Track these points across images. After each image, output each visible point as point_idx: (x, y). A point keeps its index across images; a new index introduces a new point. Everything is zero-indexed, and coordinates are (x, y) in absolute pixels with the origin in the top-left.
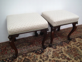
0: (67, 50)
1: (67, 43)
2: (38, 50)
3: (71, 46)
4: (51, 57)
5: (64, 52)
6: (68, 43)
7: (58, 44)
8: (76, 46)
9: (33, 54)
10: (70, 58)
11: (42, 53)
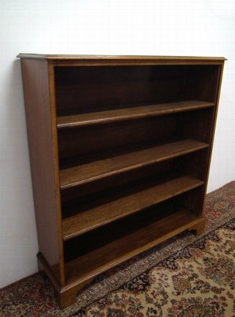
0: (204, 267)
1: (201, 249)
2: (133, 283)
3: (212, 254)
4: (173, 293)
5: (199, 274)
6: (201, 247)
7: (178, 255)
8: (223, 254)
9: (124, 293)
10: (219, 287)
11: (147, 287)
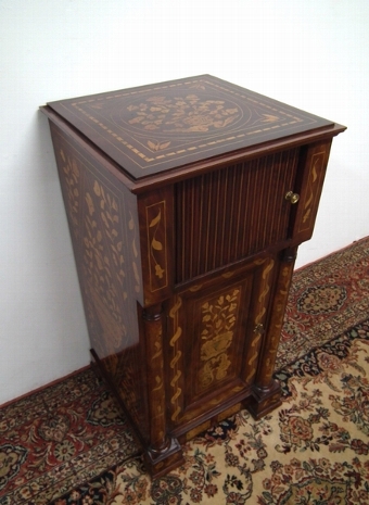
0: (342, 396)
1: (340, 357)
3: (360, 370)
4: (277, 447)
5: (331, 410)
6: (341, 353)
7: (295, 367)
10: (366, 440)
11: (230, 433)
